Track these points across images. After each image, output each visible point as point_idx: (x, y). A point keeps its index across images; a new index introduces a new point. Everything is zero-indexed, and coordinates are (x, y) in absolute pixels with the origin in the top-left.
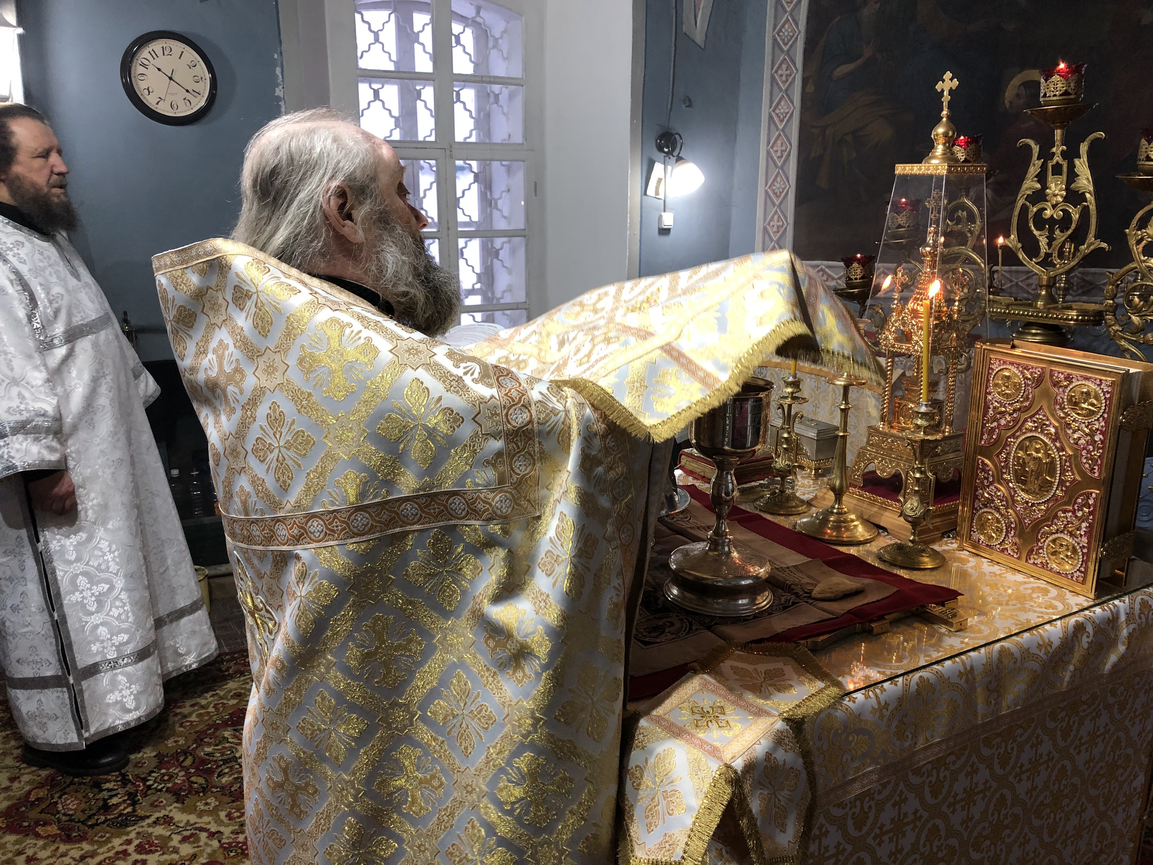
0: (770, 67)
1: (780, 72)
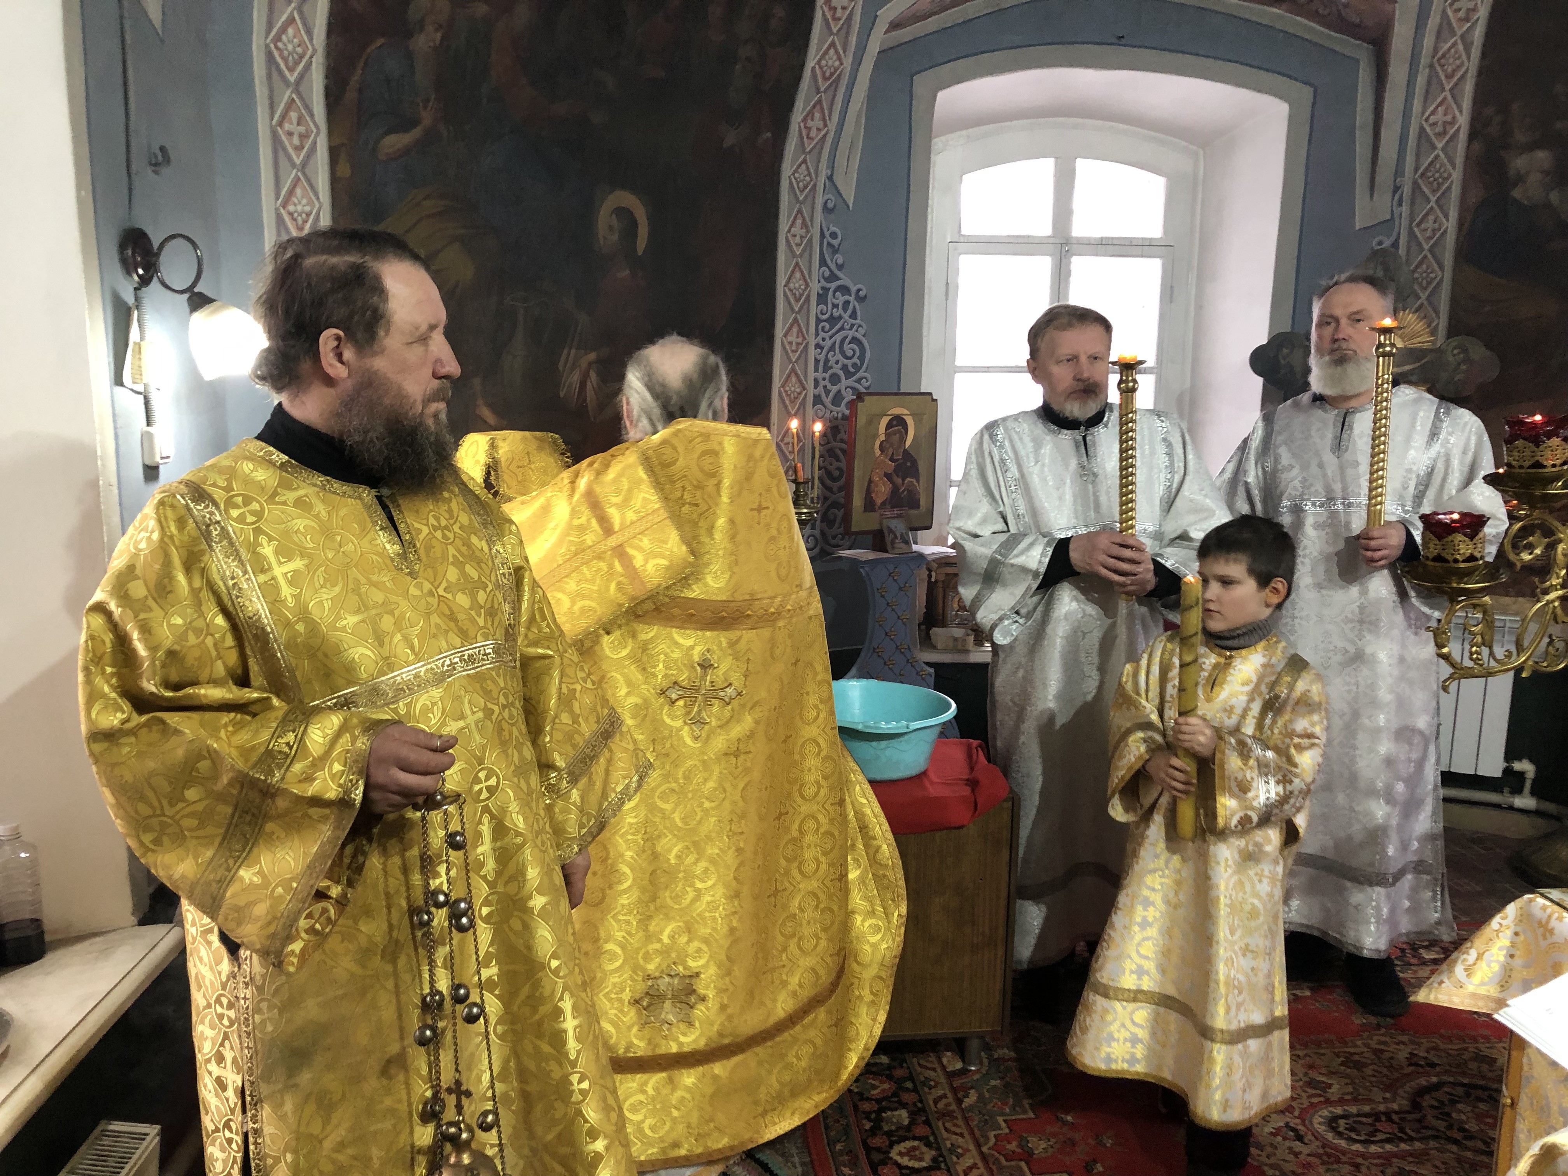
0: (267, 111)
1: (287, 126)
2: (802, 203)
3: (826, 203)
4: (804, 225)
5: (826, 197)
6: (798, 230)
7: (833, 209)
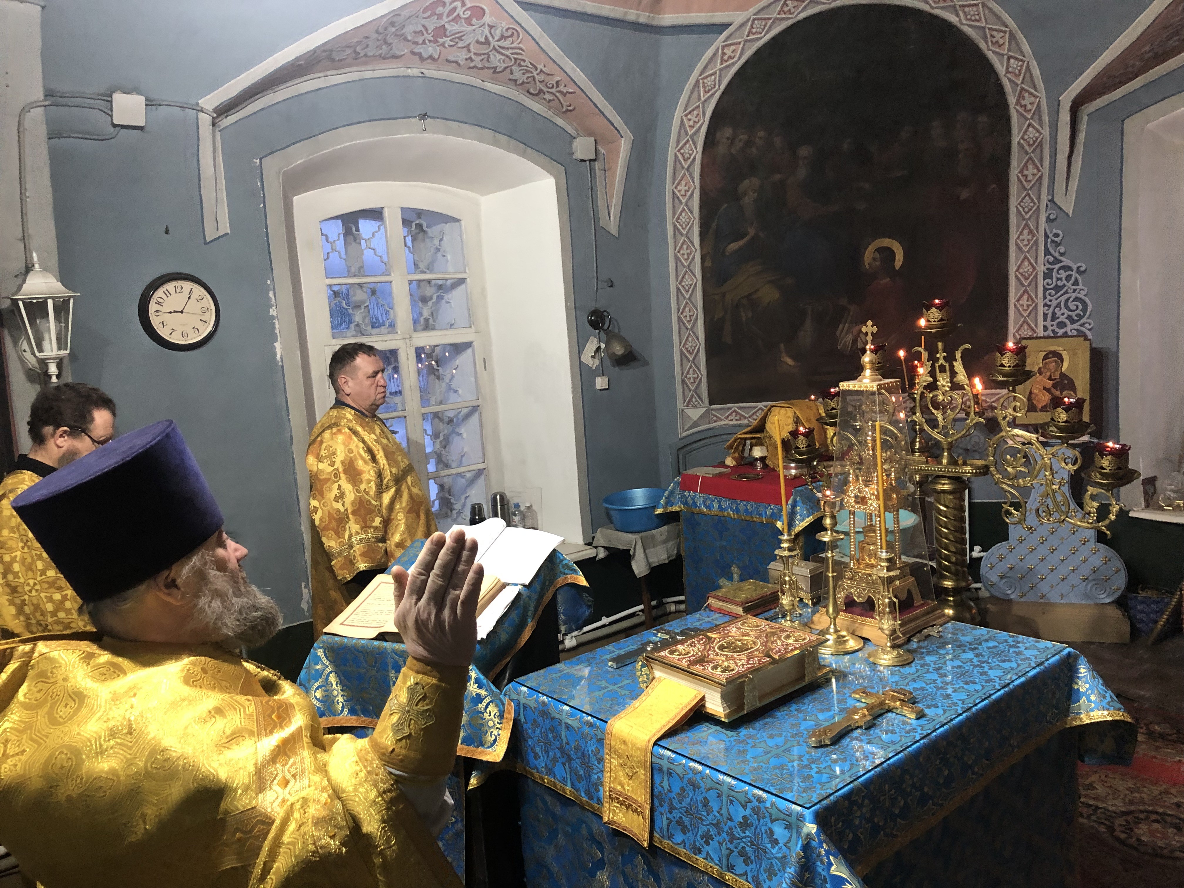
0: (673, 247)
2: (1028, 220)
3: (1049, 216)
4: (1031, 232)
6: (1026, 236)
7: (1055, 219)
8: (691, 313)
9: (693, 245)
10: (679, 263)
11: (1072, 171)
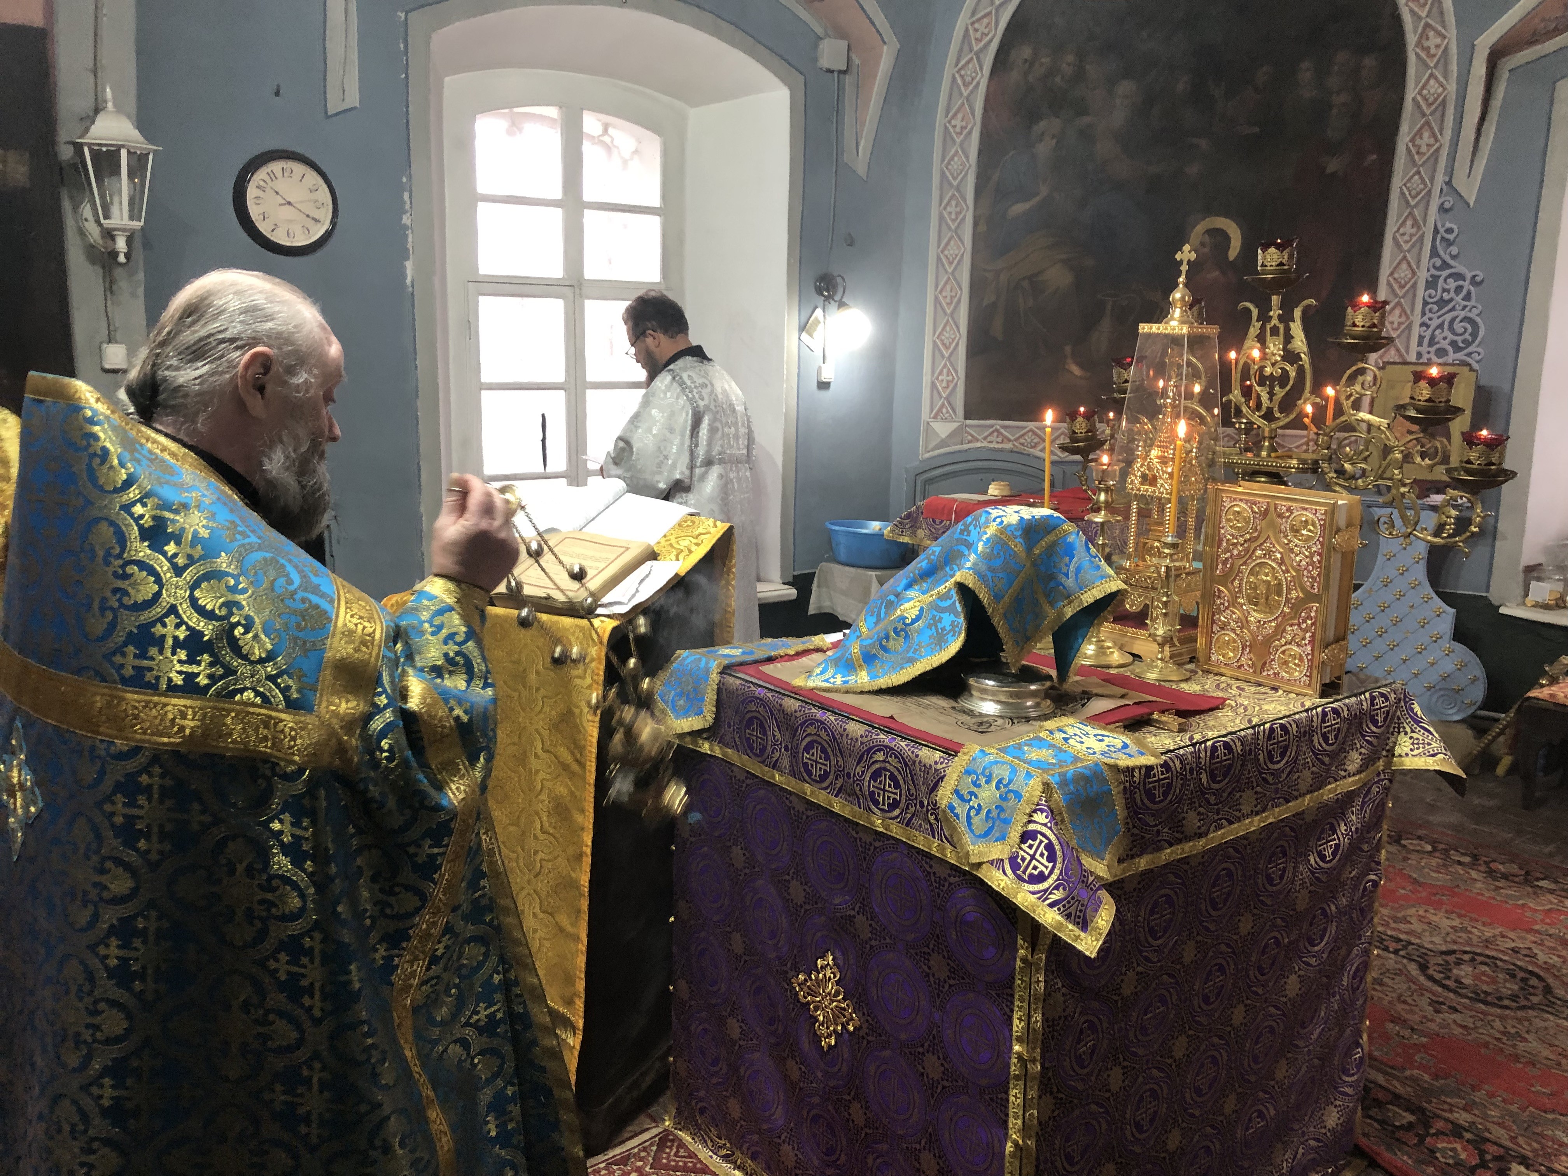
0: (938, 202)
1: (949, 209)
2: (1415, 206)
3: (1442, 204)
4: (1416, 224)
5: (1442, 200)
6: (1408, 228)
7: (1451, 209)
8: (953, 294)
9: (965, 201)
10: (944, 225)
11: (1481, 144)
